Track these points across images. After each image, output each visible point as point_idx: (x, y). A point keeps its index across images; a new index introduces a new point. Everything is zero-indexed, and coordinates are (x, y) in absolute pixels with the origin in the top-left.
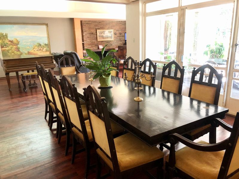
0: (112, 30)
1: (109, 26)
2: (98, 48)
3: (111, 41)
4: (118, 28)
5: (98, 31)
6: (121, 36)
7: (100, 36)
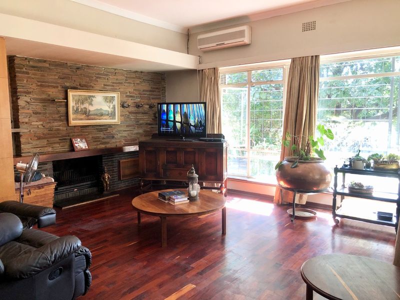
0: (115, 95)
1: (105, 82)
2: (72, 148)
3: (110, 126)
4: (130, 89)
5: (71, 94)
6: (139, 113)
7: (76, 111)
